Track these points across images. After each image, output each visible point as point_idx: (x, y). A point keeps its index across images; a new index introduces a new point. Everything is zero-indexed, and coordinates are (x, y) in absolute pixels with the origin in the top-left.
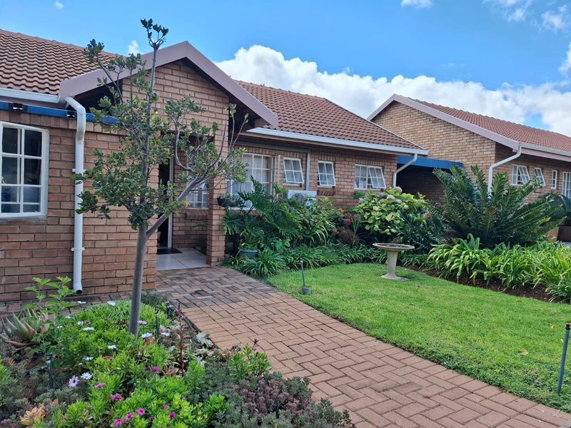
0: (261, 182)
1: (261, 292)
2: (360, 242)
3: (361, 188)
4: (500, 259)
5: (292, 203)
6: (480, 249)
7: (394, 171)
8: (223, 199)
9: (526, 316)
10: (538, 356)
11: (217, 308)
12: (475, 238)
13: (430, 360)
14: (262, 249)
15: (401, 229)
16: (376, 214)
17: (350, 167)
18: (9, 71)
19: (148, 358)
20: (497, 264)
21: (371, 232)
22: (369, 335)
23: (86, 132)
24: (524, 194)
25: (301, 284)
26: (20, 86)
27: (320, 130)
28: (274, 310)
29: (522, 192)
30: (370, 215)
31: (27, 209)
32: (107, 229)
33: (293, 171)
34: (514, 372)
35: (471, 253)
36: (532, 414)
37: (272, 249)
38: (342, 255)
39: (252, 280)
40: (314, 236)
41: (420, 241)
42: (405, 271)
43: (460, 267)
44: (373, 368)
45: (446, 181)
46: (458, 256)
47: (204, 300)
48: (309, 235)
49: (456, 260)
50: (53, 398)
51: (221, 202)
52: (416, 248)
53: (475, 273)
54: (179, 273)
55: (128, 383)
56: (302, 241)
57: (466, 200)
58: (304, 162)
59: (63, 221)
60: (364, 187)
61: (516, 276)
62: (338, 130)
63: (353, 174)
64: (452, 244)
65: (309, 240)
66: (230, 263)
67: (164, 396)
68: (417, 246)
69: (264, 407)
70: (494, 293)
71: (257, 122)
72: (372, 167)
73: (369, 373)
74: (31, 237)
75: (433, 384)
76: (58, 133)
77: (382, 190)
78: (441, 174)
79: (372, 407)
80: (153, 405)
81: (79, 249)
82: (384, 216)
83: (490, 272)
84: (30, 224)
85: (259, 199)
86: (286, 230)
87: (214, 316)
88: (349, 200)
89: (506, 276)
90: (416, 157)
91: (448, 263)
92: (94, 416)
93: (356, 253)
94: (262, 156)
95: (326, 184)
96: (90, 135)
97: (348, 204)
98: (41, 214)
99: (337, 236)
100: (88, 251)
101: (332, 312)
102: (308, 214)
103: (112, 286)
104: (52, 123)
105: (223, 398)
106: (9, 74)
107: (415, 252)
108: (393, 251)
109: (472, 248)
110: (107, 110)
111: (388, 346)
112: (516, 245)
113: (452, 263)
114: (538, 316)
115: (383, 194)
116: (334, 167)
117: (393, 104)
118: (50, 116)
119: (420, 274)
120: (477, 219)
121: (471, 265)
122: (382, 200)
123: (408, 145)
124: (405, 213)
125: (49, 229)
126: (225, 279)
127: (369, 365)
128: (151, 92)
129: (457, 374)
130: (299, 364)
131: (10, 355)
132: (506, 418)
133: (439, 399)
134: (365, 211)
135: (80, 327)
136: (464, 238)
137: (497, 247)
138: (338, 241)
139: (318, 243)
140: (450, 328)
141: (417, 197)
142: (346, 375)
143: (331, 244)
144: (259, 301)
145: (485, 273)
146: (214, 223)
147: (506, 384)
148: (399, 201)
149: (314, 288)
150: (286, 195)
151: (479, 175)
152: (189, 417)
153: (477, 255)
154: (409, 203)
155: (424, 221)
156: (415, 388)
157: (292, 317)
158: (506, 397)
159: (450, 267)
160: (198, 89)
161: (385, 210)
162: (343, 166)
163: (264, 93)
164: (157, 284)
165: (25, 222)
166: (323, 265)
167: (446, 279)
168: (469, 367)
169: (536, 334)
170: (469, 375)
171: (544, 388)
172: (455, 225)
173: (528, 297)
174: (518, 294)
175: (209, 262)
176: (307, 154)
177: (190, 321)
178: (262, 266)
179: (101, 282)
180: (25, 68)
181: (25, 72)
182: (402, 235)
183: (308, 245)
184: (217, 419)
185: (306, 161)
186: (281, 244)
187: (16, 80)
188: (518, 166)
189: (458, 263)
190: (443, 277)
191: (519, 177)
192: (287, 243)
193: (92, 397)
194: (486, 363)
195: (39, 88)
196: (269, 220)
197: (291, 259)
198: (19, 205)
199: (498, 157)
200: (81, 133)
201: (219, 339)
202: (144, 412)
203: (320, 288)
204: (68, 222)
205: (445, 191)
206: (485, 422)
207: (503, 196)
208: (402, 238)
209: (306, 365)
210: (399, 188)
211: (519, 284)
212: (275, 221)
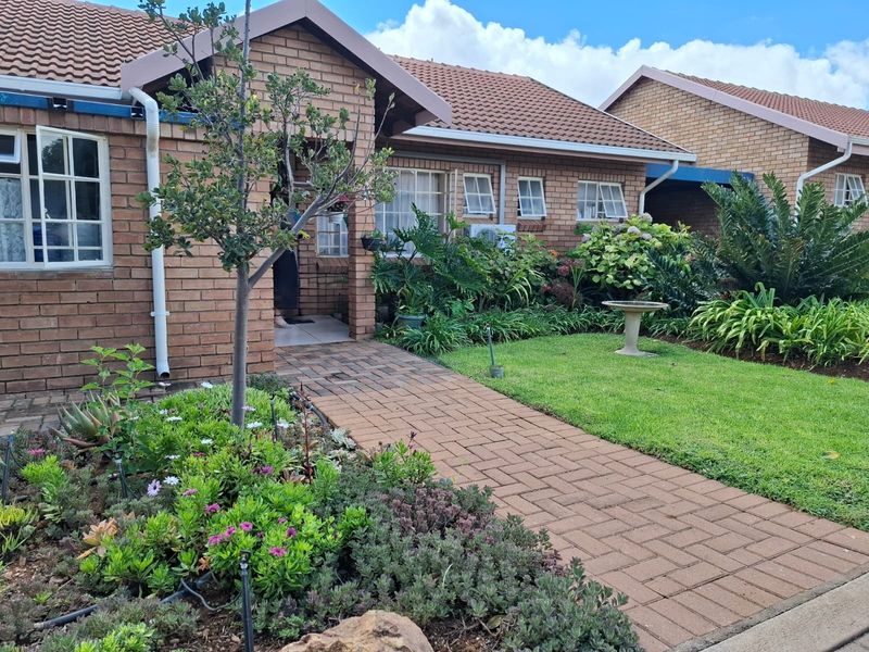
0: (429, 214)
1: (428, 375)
2: (585, 301)
3: (587, 218)
4: (807, 321)
5: (477, 244)
6: (774, 305)
7: (640, 189)
8: (370, 240)
9: (841, 405)
10: (854, 460)
11: (361, 396)
12: (768, 289)
13: (681, 466)
14: (432, 314)
15: (648, 280)
16: (609, 258)
17: (570, 185)
18: (49, 55)
19: (258, 457)
20: (801, 327)
21: (602, 287)
22: (588, 432)
23: (162, 139)
24: (851, 218)
25: (489, 363)
26: (64, 75)
27: (521, 127)
28: (447, 400)
29: (848, 213)
30: (600, 260)
31: (84, 256)
32: (200, 284)
33: (479, 194)
34: (813, 482)
35: (759, 313)
36: (835, 541)
37: (446, 313)
38: (554, 322)
39: (416, 359)
40: (510, 294)
41: (679, 297)
42: (654, 343)
43: (742, 334)
44: (592, 477)
45: (723, 200)
46: (739, 318)
47: (345, 385)
48: (503, 292)
49: (735, 324)
50: (128, 510)
51: (367, 243)
52: (673, 308)
53: (764, 344)
54: (309, 349)
55: (231, 492)
56: (493, 302)
57: (754, 229)
58: (496, 180)
59: (136, 273)
60: (593, 217)
61: (832, 346)
62: (550, 125)
63: (574, 196)
64: (730, 299)
65: (503, 300)
66: (384, 336)
67: (279, 507)
68: (674, 305)
69: (424, 524)
70: (793, 372)
71: (419, 116)
72: (606, 184)
73: (585, 485)
74: (92, 297)
75: (682, 499)
76: (121, 141)
77: (621, 221)
78: (714, 190)
79: (586, 529)
80: (264, 518)
81: (161, 314)
82: (622, 261)
83: (789, 341)
84: (89, 278)
85: (425, 238)
86: (468, 285)
87: (359, 407)
88: (568, 239)
89: (815, 347)
90: (676, 164)
91: (722, 330)
92: (183, 533)
93: (578, 318)
94: (430, 172)
95: (531, 213)
96: (167, 142)
97: (567, 244)
98: (105, 263)
99: (547, 294)
100: (174, 316)
101: (534, 402)
102: (501, 260)
103: (213, 367)
104: (111, 126)
105: (364, 511)
106: (49, 58)
107: (671, 315)
108: (635, 312)
109: (762, 305)
110: (181, 95)
111: (618, 447)
112: (835, 299)
113: (729, 329)
114: (863, 404)
115: (621, 226)
116: (544, 186)
117: (642, 81)
118: (107, 116)
119: (678, 347)
120: (771, 260)
121: (758, 331)
122: (620, 236)
123: (664, 146)
124: (655, 254)
125: (118, 285)
126: (375, 358)
127: (585, 473)
128: (244, 63)
129: (722, 486)
130: (481, 471)
131: (71, 458)
132: (793, 545)
133: (691, 520)
134: (592, 253)
135: (163, 418)
136: (751, 289)
137: (804, 302)
138: (549, 300)
139: (516, 303)
140: (718, 422)
141: (677, 230)
142: (550, 487)
143: (538, 306)
144: (424, 387)
145: (781, 342)
146: (358, 275)
147: (797, 499)
148: (647, 236)
149: (508, 368)
150: (467, 232)
151: (776, 188)
152: (316, 535)
153: (769, 316)
154: (665, 239)
155: (687, 266)
156: (654, 505)
157: (472, 409)
158: (797, 518)
159: (725, 336)
160: (326, 68)
161: (625, 250)
162: (559, 184)
163: (432, 73)
164: (276, 365)
165: (81, 275)
166: (525, 337)
167: (719, 353)
168: (742, 476)
169: (856, 429)
170: (741, 487)
171: (859, 505)
172: (735, 270)
173: (849, 376)
174: (833, 374)
175: (352, 334)
176: (500, 166)
177: (324, 415)
178: (432, 338)
179: (195, 361)
180: (71, 49)
181: (71, 56)
182: (650, 289)
183: (502, 307)
184: (356, 539)
185: (499, 178)
186: (459, 306)
187: (59, 67)
188: (846, 176)
189: (737, 329)
190: (714, 351)
191: (848, 193)
192: (470, 305)
193: (180, 508)
194: (769, 470)
195: (93, 79)
196: (441, 270)
197: (474, 328)
198: (72, 251)
199: (814, 162)
200: (153, 140)
201: (364, 438)
202: (251, 527)
203: (518, 369)
204: (143, 273)
205: (720, 217)
206: (759, 552)
207: (814, 222)
208: (650, 294)
209: (490, 473)
210: (647, 214)
211: (836, 357)
212: (451, 272)
